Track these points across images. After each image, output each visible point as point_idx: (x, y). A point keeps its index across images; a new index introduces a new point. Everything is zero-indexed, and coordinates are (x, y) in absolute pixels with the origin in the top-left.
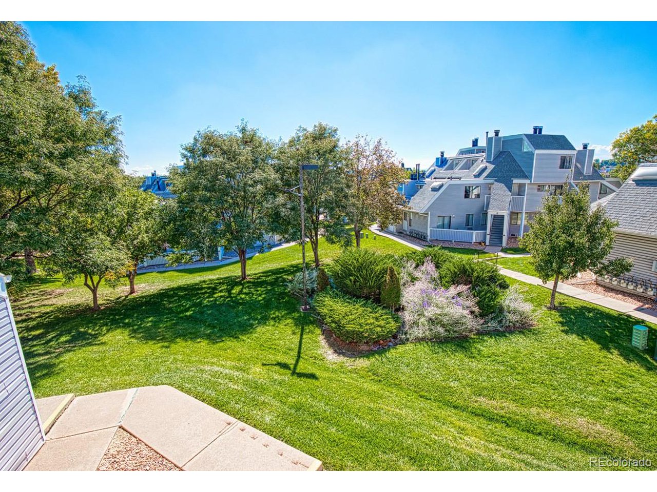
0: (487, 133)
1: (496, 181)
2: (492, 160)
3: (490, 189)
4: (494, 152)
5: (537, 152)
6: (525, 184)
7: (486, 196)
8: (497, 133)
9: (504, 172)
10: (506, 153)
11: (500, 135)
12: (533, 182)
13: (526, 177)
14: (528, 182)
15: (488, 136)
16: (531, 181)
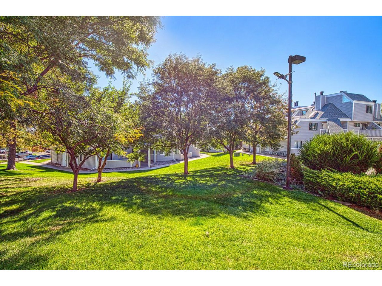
0: (315, 93)
1: (327, 120)
2: (321, 109)
3: (322, 125)
4: (322, 104)
5: (355, 102)
6: (347, 121)
7: (321, 129)
8: (322, 93)
9: (332, 115)
10: (330, 105)
11: (324, 94)
12: (353, 120)
13: (348, 117)
14: (350, 120)
15: (316, 95)
16: (352, 120)
